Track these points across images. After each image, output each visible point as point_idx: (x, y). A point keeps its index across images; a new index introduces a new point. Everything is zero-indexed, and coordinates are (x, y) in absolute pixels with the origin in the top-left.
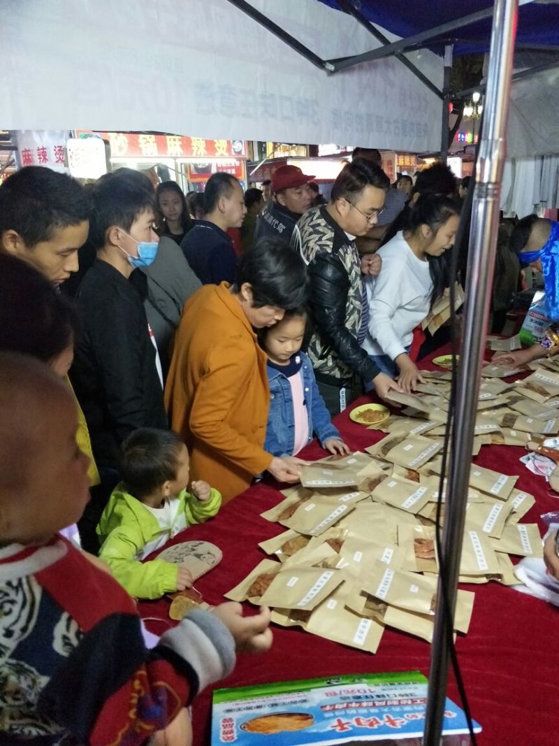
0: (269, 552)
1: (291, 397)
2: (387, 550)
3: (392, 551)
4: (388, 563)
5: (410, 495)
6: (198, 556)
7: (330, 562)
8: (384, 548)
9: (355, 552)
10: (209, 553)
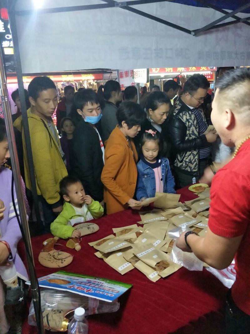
0: (114, 232)
1: (155, 177)
2: (159, 241)
3: (160, 241)
4: (156, 246)
5: (186, 222)
6: (88, 228)
7: (132, 240)
8: (158, 240)
9: (144, 238)
10: (93, 228)
